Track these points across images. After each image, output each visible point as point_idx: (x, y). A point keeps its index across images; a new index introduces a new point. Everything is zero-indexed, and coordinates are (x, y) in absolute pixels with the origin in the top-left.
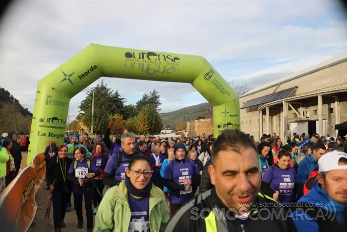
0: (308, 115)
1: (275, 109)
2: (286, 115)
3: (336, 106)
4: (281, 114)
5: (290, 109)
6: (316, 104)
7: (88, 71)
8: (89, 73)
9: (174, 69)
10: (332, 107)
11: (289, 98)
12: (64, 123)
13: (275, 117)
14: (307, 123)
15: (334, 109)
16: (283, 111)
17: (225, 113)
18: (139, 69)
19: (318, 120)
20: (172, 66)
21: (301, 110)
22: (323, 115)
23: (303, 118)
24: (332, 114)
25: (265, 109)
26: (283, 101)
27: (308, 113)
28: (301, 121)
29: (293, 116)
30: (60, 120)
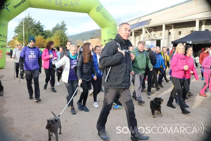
0: (157, 36)
1: (137, 33)
2: (144, 36)
3: (172, 31)
4: (141, 36)
5: (146, 32)
6: (162, 30)
7: (20, 3)
8: (21, 4)
9: (77, 4)
10: (170, 32)
11: (146, 26)
12: (6, 38)
13: (137, 37)
14: (156, 41)
15: (171, 33)
16: (142, 34)
17: (109, 32)
18: (55, 3)
19: (162, 39)
20: (76, 2)
21: (153, 33)
22: (165, 36)
23: (154, 38)
24: (170, 36)
25: (132, 32)
26: (143, 28)
27: (157, 35)
28: (153, 40)
29: (148, 37)
30: (3, 36)
